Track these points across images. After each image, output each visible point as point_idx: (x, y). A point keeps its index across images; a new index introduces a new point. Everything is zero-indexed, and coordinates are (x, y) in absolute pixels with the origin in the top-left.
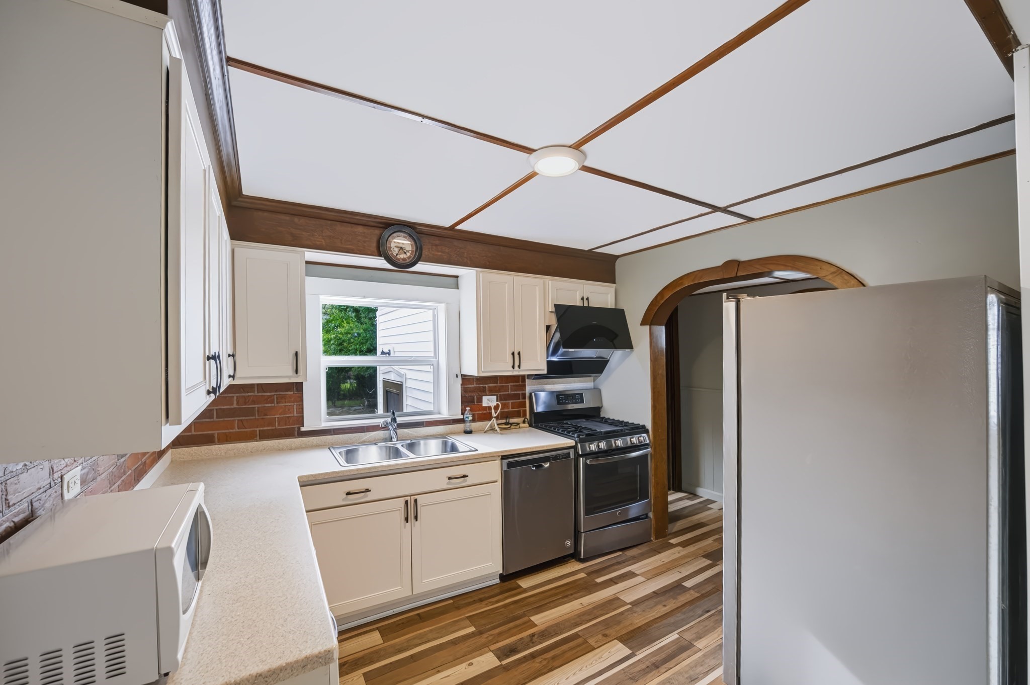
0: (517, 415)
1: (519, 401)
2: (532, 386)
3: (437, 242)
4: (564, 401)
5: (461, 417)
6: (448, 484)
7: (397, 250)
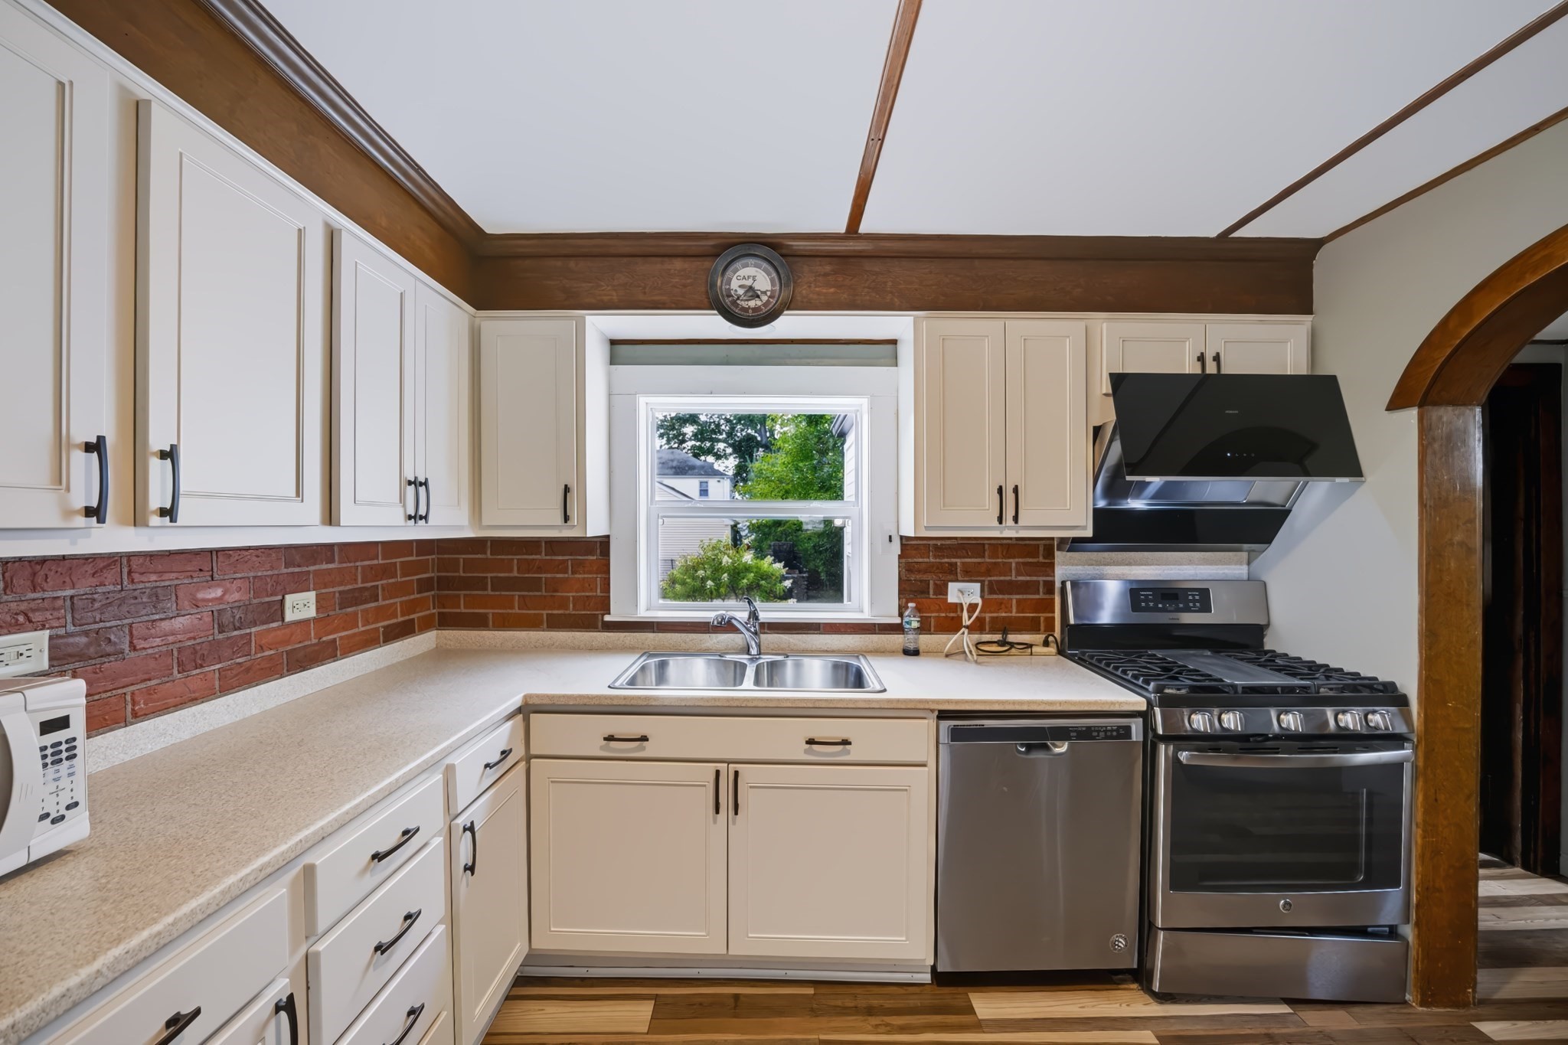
0: (1033, 627)
1: (1037, 597)
2: (1070, 567)
4: (1151, 604)
5: (898, 621)
6: (806, 751)
7: (741, 291)
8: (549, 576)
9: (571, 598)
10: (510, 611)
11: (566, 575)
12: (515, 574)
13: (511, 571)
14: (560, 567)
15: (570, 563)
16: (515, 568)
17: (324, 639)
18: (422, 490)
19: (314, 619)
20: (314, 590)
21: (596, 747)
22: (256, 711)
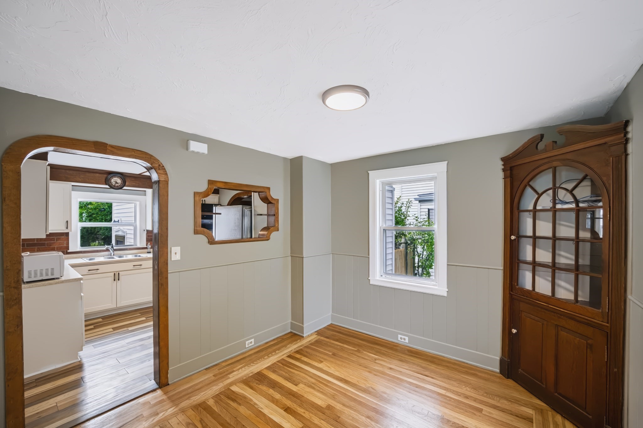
3: (133, 179)
5: (146, 246)
6: (133, 268)
7: (114, 183)
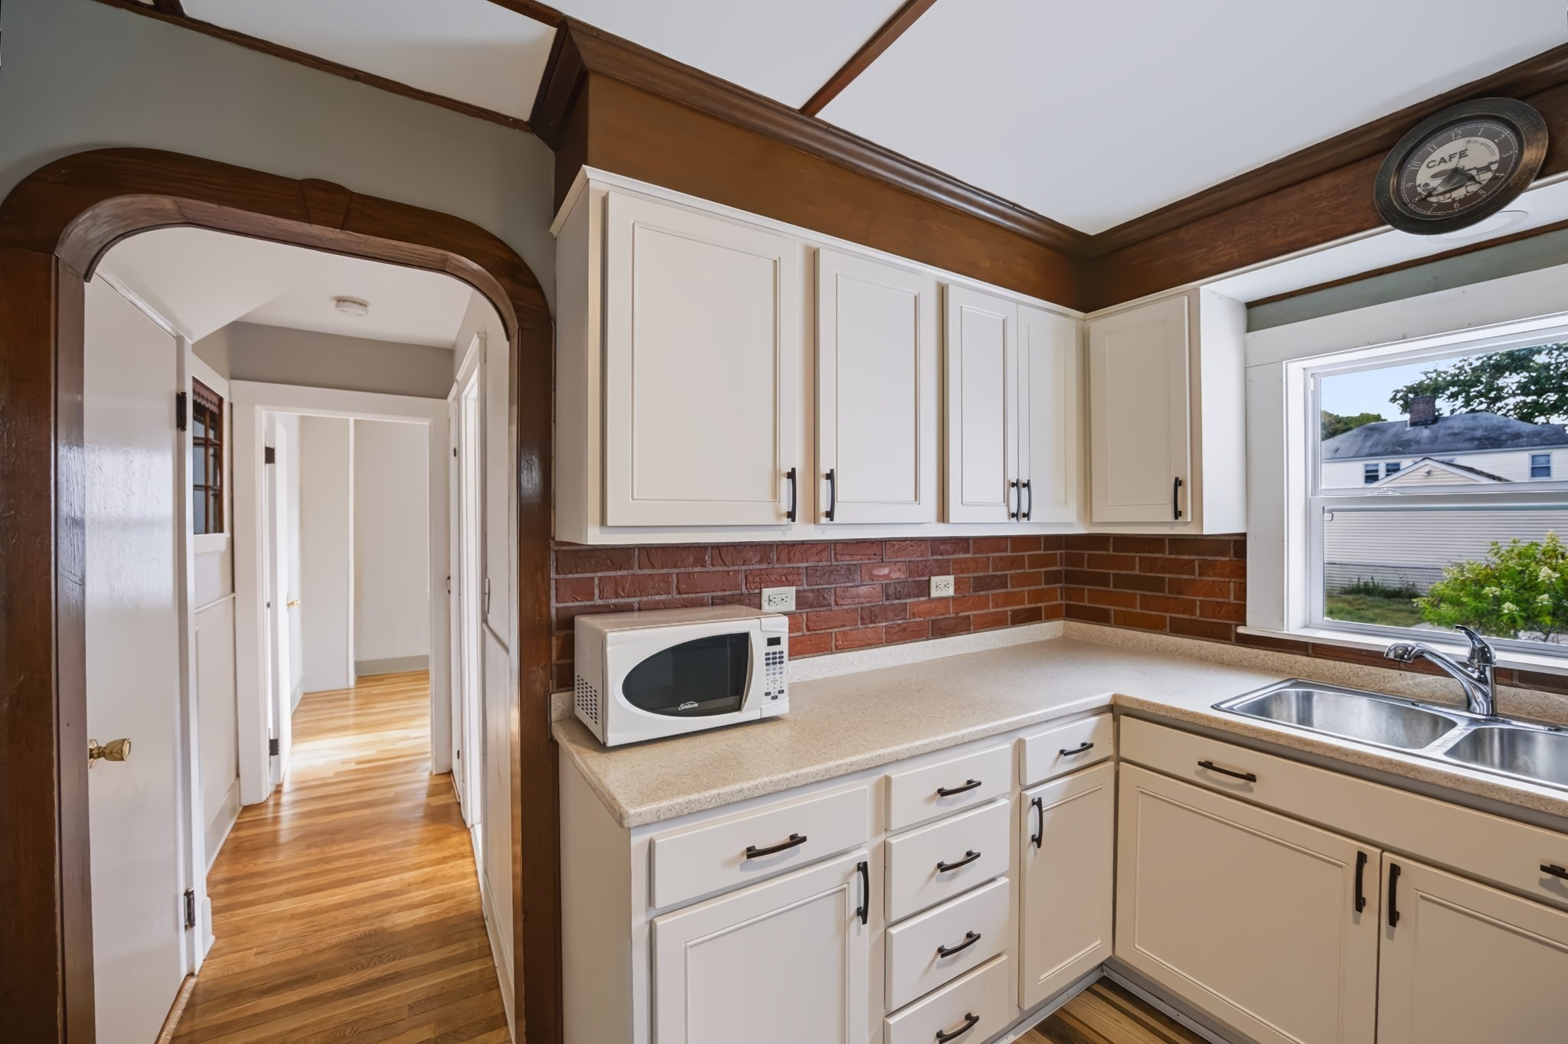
7: (1439, 182)
8: (1173, 576)
9: (1198, 603)
10: (1131, 610)
11: (1193, 577)
12: (1137, 572)
13: (1133, 569)
14: (1186, 567)
15: (1197, 563)
16: (1137, 566)
17: (960, 614)
18: (1024, 491)
19: (953, 597)
20: (953, 574)
21: (1191, 771)
22: (909, 661)
